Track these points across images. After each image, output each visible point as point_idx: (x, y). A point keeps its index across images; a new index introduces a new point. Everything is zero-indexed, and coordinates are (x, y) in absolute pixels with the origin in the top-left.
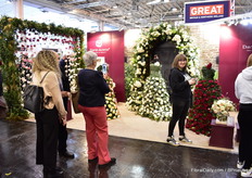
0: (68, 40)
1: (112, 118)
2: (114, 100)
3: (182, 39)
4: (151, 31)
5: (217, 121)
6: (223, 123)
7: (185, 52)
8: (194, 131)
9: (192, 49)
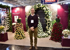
0: (4, 10)
1: (23, 38)
2: (24, 31)
3: (46, 9)
4: (35, 6)
5: (64, 37)
6: (67, 38)
7: (48, 13)
8: (54, 41)
9: (49, 12)
